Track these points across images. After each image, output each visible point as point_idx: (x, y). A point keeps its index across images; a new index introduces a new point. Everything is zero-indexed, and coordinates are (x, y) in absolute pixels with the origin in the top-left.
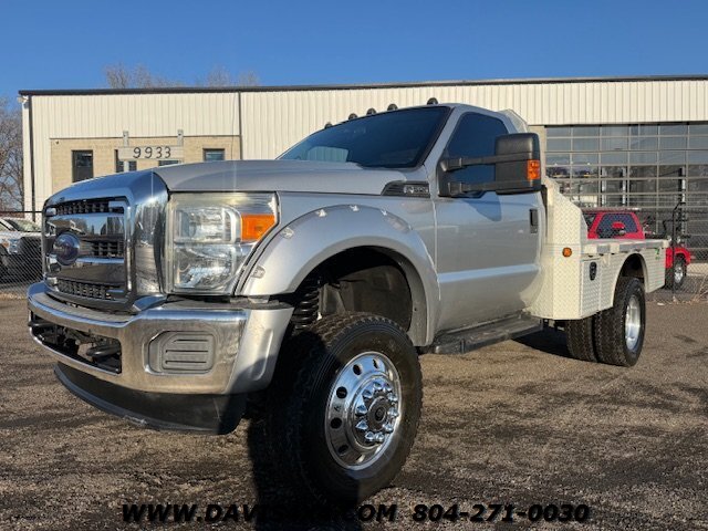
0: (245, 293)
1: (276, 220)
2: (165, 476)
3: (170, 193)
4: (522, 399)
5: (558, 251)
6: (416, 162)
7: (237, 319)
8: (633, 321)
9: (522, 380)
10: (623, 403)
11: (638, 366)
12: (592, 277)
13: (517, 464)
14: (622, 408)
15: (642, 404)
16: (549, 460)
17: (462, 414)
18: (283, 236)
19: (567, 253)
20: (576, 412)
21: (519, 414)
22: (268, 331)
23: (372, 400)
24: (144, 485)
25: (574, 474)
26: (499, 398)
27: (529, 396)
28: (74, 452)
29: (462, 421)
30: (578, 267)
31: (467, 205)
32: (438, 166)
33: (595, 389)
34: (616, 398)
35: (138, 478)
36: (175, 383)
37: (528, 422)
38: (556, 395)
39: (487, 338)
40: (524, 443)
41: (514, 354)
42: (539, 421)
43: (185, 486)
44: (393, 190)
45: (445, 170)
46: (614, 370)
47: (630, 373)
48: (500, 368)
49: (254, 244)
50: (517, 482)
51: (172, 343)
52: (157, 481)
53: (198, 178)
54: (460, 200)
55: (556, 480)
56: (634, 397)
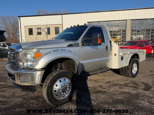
0: (35, 68)
1: (42, 54)
2: (29, 99)
3: (23, 49)
4: (106, 85)
5: (113, 55)
6: (77, 39)
7: (35, 73)
8: (136, 68)
9: (108, 80)
10: (127, 86)
11: (136, 78)
12: (122, 60)
13: (96, 99)
14: (126, 87)
15: (131, 87)
16: (103, 98)
17: (91, 87)
18: (43, 57)
19: (115, 55)
20: (115, 88)
21: (103, 88)
22: (39, 75)
23: (63, 87)
24: (25, 100)
25: (106, 101)
26: (101, 84)
27: (108, 84)
28: (16, 93)
29: (90, 89)
30: (118, 58)
31: (89, 47)
32: (82, 40)
33: (123, 83)
34: (126, 85)
35: (24, 98)
36: (24, 84)
37: (104, 90)
38: (113, 84)
39: (95, 73)
40: (100, 95)
41: (110, 74)
42: (106, 90)
43: (32, 100)
44: (70, 46)
45: (83, 40)
46: (129, 78)
47: (133, 79)
48: (105, 77)
49: (37, 59)
50: (94, 103)
51: (23, 76)
52: (27, 99)
53: (28, 46)
54: (87, 46)
55: (102, 103)
56: (130, 85)
